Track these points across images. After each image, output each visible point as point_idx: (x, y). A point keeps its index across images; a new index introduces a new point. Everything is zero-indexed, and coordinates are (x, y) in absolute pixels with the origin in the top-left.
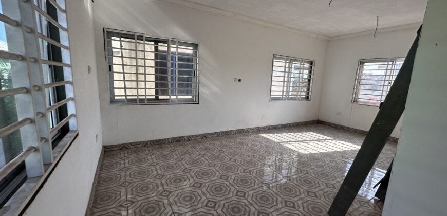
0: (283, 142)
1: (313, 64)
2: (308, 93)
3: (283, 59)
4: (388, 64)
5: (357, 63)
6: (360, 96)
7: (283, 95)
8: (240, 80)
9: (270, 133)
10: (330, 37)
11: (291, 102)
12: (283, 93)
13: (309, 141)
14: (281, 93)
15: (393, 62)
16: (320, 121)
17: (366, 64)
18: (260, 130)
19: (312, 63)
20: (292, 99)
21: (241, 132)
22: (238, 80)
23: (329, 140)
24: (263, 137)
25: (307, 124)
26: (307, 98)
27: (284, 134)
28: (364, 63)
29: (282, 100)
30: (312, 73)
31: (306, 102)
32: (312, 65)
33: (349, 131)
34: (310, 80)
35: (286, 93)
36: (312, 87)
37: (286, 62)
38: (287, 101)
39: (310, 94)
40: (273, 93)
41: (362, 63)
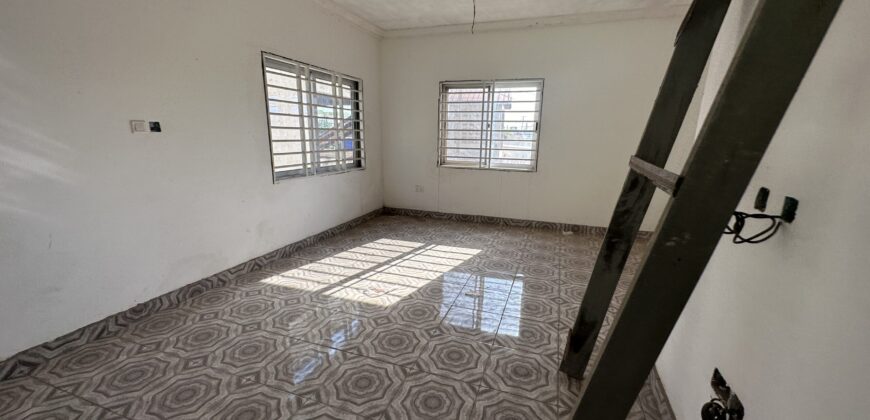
0: (331, 287)
1: (360, 88)
2: (358, 154)
3: (290, 68)
4: (484, 92)
5: (437, 88)
6: (449, 152)
7: (304, 164)
8: (156, 127)
9: (289, 267)
10: (386, 30)
11: (327, 178)
12: (305, 158)
13: (386, 263)
14: (299, 159)
15: (489, 87)
16: (388, 208)
17: (450, 91)
18: (259, 267)
19: (356, 85)
20: (327, 170)
21: (196, 292)
22: (147, 127)
23: (420, 248)
24: (273, 287)
25: (366, 221)
26: (358, 164)
27: (327, 260)
28: (447, 88)
29: (305, 175)
30: (361, 107)
31: (356, 172)
32: (357, 88)
33: (441, 219)
34: (358, 123)
35: (312, 158)
36: (364, 140)
37: (298, 77)
38: (316, 178)
39: (362, 155)
40: (278, 161)
41: (445, 87)
